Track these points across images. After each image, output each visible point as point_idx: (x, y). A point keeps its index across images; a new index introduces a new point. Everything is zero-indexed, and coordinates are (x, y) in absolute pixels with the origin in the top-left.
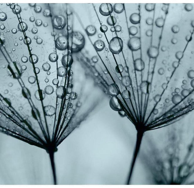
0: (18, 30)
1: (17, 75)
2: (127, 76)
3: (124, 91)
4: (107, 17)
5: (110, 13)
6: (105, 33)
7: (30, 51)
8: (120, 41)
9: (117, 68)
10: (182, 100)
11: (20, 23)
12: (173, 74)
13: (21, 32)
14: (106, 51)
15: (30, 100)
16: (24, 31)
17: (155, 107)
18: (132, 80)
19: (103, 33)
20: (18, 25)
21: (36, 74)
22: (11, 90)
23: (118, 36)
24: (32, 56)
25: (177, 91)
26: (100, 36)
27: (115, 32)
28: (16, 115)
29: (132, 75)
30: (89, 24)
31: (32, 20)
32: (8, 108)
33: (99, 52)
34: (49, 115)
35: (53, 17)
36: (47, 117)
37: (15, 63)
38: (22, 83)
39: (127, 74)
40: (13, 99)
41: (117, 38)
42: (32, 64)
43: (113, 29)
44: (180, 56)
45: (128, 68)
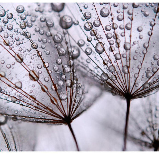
0: (31, 48)
1: (36, 79)
2: (111, 66)
3: (112, 76)
4: (90, 31)
5: (91, 28)
6: (91, 42)
7: (43, 60)
8: (102, 44)
9: (104, 62)
10: (153, 75)
11: (32, 44)
12: (144, 58)
13: (34, 50)
14: (94, 54)
15: (48, 93)
16: (36, 48)
17: (135, 81)
18: (116, 67)
19: (90, 42)
20: (32, 46)
21: (49, 74)
22: (34, 90)
23: (100, 42)
24: (45, 63)
25: (149, 69)
26: (88, 45)
27: (97, 40)
28: (41, 105)
29: (115, 64)
30: (79, 39)
31: (40, 40)
32: (34, 102)
33: (89, 56)
34: (64, 100)
35: (53, 36)
36: (62, 101)
37: (33, 71)
38: (40, 83)
39: (111, 64)
40: (37, 95)
41: (100, 43)
42: (46, 69)
43: (96, 38)
44: (147, 46)
45: (111, 60)
